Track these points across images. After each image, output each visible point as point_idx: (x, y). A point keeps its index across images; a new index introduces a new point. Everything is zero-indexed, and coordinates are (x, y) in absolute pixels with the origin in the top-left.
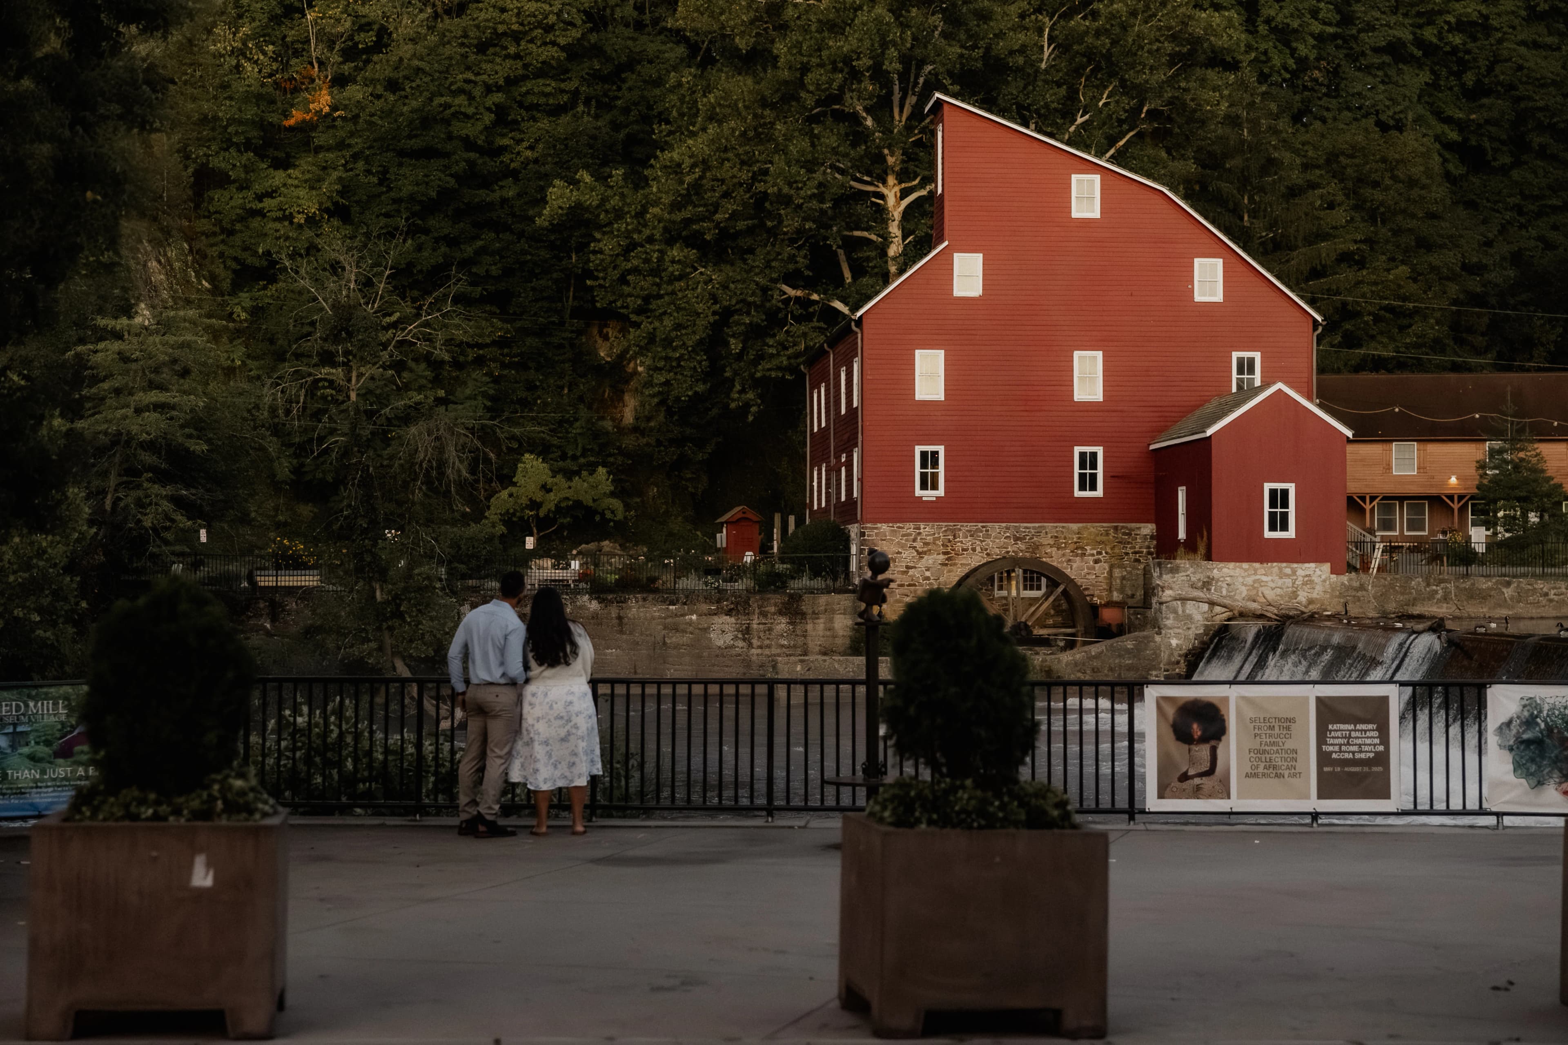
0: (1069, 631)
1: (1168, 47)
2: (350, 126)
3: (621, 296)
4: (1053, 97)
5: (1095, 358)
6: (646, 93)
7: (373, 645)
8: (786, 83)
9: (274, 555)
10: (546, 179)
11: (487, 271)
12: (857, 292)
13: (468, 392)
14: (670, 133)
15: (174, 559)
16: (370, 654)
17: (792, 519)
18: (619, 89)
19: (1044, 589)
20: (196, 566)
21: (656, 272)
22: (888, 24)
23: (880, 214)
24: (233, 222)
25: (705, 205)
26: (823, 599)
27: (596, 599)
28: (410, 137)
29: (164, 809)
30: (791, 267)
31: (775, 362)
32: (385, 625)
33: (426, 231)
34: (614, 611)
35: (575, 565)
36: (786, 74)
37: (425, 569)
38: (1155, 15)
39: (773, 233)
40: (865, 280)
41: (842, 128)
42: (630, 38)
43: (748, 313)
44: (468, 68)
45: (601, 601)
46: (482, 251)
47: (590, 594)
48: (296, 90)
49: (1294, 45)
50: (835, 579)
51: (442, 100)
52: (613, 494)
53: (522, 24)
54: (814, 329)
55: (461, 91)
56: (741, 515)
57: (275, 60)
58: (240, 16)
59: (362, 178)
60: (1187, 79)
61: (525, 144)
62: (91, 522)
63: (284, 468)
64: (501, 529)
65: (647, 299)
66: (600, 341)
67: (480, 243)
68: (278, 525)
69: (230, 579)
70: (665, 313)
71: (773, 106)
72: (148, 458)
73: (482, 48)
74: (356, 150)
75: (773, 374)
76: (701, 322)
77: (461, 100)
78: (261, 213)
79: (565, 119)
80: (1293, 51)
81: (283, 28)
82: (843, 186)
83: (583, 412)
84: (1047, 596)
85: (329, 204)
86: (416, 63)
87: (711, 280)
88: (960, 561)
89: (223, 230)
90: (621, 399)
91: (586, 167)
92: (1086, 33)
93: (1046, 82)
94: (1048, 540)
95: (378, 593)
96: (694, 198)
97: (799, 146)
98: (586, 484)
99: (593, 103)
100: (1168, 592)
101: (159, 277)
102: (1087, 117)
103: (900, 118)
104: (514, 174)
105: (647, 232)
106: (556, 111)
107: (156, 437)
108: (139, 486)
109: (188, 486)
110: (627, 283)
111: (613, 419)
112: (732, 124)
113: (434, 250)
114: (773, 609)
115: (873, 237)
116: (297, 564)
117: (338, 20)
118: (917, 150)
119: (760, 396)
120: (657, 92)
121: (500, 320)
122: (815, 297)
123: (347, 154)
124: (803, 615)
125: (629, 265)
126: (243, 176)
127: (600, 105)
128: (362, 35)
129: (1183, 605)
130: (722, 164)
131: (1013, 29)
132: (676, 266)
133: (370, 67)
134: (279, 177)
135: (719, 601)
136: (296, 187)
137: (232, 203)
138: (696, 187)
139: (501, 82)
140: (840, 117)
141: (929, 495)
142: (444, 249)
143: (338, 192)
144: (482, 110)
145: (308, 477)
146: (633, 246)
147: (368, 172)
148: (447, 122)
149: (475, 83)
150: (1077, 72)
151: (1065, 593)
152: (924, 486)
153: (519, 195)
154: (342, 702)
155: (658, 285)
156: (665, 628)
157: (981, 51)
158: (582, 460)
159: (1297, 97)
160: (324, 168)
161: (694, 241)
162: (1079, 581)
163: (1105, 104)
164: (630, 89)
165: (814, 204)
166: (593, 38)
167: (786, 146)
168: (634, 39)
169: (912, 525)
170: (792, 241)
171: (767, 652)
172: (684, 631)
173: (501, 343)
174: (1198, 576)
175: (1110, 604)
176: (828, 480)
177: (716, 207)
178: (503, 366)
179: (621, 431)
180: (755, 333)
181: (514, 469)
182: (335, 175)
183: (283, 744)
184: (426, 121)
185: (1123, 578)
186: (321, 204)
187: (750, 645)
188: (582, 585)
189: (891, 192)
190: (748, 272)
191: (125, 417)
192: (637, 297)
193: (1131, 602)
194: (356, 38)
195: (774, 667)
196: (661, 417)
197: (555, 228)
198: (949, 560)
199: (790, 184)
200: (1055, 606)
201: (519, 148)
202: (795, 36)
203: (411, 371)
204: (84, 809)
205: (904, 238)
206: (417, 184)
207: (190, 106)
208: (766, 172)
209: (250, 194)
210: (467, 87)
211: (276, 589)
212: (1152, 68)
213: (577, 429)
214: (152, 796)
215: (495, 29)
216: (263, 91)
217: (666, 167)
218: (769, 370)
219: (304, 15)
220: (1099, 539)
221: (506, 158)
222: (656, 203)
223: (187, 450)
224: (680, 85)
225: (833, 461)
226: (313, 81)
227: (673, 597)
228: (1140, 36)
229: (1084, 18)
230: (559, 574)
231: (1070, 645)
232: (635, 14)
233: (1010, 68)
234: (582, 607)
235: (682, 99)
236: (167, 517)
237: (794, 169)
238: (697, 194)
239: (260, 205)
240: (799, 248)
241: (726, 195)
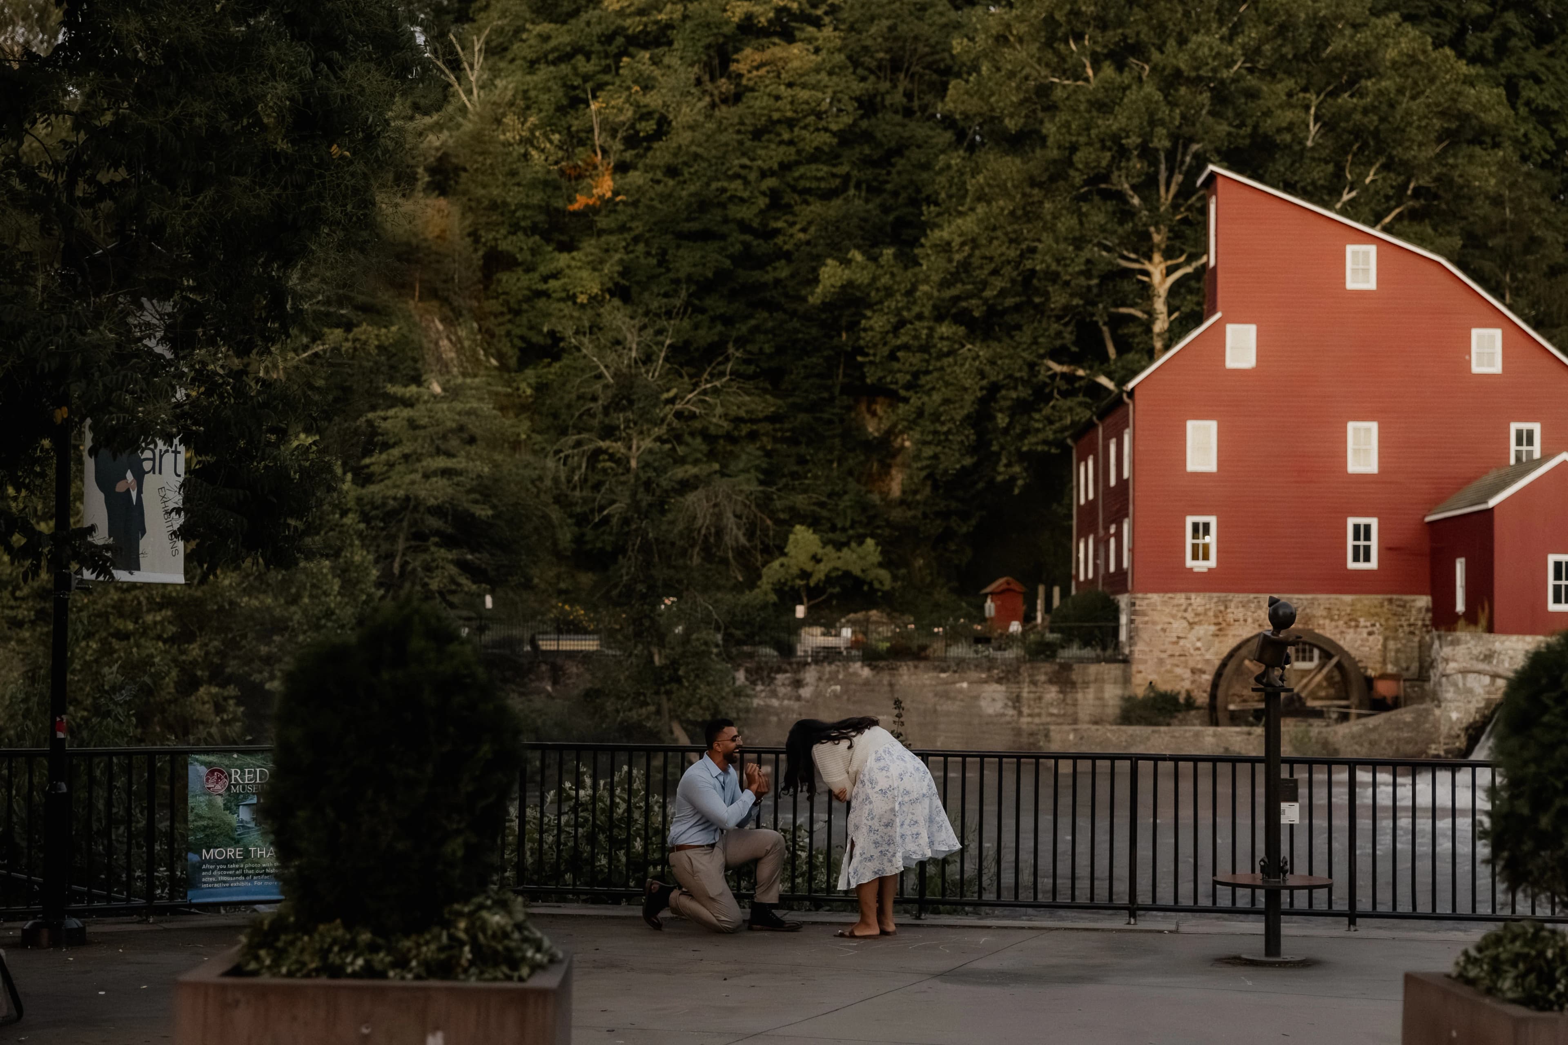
0: (1343, 703)
1: (1437, 123)
2: (630, 210)
3: (891, 372)
4: (1320, 173)
5: (1368, 430)
6: (915, 177)
7: (652, 708)
8: (1055, 162)
9: (557, 620)
10: (819, 260)
11: (761, 349)
12: (1123, 368)
13: (741, 465)
14: (939, 214)
15: (461, 622)
16: (648, 718)
17: (1056, 591)
18: (889, 173)
19: (1316, 661)
20: (481, 629)
21: (924, 349)
22: (1157, 102)
23: (1146, 291)
24: (519, 302)
25: (973, 283)
26: (1093, 669)
27: (869, 665)
28: (688, 220)
29: (382, 958)
30: (1058, 343)
31: (1041, 436)
32: (663, 689)
33: (703, 311)
34: (886, 678)
35: (847, 632)
36: (1055, 153)
37: (704, 635)
38: (1423, 92)
39: (1040, 310)
40: (1130, 356)
41: (1110, 205)
42: (898, 124)
43: (1015, 388)
44: (744, 154)
45: (873, 668)
46: (756, 329)
47: (863, 660)
48: (579, 177)
49: (1554, 126)
50: (1104, 649)
51: (720, 184)
52: (880, 565)
53: (795, 111)
54: (1080, 404)
55: (737, 176)
56: (1005, 586)
57: (561, 148)
58: (528, 108)
59: (642, 260)
60: (1455, 156)
61: (798, 227)
62: (379, 585)
63: (566, 536)
64: (773, 598)
65: (916, 375)
66: (868, 416)
67: (753, 322)
68: (560, 592)
69: (511, 643)
70: (933, 388)
71: (1040, 185)
72: (434, 522)
73: (757, 134)
74: (637, 232)
75: (1040, 448)
76: (969, 398)
77: (737, 185)
78: (546, 294)
79: (837, 202)
80: (1553, 132)
81: (569, 117)
82: (1110, 263)
83: (852, 485)
84: (1321, 667)
85: (610, 285)
86: (694, 148)
87: (978, 356)
88: (1231, 632)
89: (510, 310)
90: (888, 473)
91: (858, 247)
92: (1355, 109)
93: (1313, 159)
94: (1320, 612)
95: (656, 658)
96: (963, 275)
97: (1067, 223)
98: (854, 556)
99: (864, 186)
100: (1452, 665)
101: (450, 354)
102: (1354, 194)
103: (1166, 197)
104: (788, 256)
105: (916, 309)
106: (827, 195)
107: (444, 502)
108: (426, 550)
109: (472, 552)
110: (897, 359)
111: (881, 493)
112: (1001, 203)
113: (710, 328)
114: (1043, 678)
115: (1139, 314)
116: (575, 629)
117: (621, 110)
118: (1183, 227)
119: (1026, 470)
120: (925, 175)
121: (773, 396)
122: (1081, 372)
123: (628, 236)
124: (1073, 684)
125: (899, 342)
126: (529, 258)
127: (870, 189)
128: (644, 124)
129: (1464, 678)
130: (990, 242)
131: (1281, 107)
132: (945, 343)
133: (650, 154)
134: (563, 259)
135: (989, 669)
136: (580, 268)
137: (519, 284)
138: (965, 266)
139: (776, 167)
140: (1107, 195)
141: (1200, 566)
142: (719, 327)
143: (620, 273)
144: (757, 193)
145: (589, 546)
146: (902, 323)
147: (648, 254)
148: (723, 206)
149: (750, 168)
150: (1344, 149)
151: (1339, 666)
152: (1195, 557)
153: (792, 276)
154: (630, 772)
155: (927, 361)
156: (936, 695)
157: (1249, 130)
158: (851, 532)
159: (1557, 179)
160: (607, 251)
161: (962, 318)
162: (1353, 653)
163: (1373, 181)
164: (899, 173)
165: (1082, 281)
166: (864, 124)
167: (1055, 225)
168: (904, 126)
169: (1183, 595)
170: (1059, 318)
171: (1037, 720)
172: (954, 699)
173: (772, 419)
174: (1479, 649)
175: (1384, 676)
176: (1096, 550)
177: (985, 284)
178: (775, 440)
179: (889, 504)
180: (1022, 408)
181: (786, 540)
182: (617, 257)
183: (564, 819)
184: (703, 205)
185: (1398, 651)
186: (602, 284)
187: (1020, 713)
188: (854, 652)
189: (1156, 268)
190: (1015, 348)
191: (413, 483)
192: (907, 372)
193: (1406, 675)
194: (638, 126)
195: (1047, 736)
196: (927, 491)
197: (826, 306)
198: (1221, 631)
199: (1058, 261)
200: (1329, 678)
201: (791, 231)
202: (1063, 117)
203: (687, 444)
204: (262, 953)
205: (1170, 314)
206: (695, 265)
207: (481, 192)
208: (1033, 250)
209: (536, 276)
210: (743, 172)
211: (558, 652)
212: (1420, 145)
213: (846, 502)
214: (365, 937)
215: (770, 117)
216: (550, 178)
217: (936, 246)
218: (1037, 444)
219: (588, 106)
220: (1373, 611)
221: (779, 240)
222: (926, 281)
223: (473, 515)
224: (949, 167)
225: (1101, 532)
226: (595, 167)
227: (944, 665)
228: (1408, 113)
229: (1351, 96)
230: (830, 641)
231: (1344, 717)
232: (905, 100)
233: (1277, 146)
234: (855, 674)
235: (951, 181)
236: (453, 581)
237: (1062, 246)
238: (966, 271)
239: (545, 287)
240: (1066, 325)
241: (995, 272)
